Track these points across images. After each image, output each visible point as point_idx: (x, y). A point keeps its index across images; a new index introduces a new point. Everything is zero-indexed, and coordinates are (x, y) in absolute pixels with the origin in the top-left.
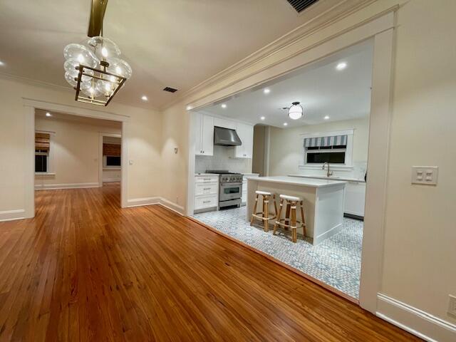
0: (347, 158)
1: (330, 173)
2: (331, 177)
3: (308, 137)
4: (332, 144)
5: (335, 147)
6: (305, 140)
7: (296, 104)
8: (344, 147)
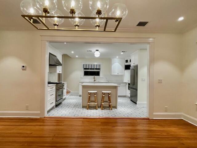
0: (101, 74)
1: (95, 80)
2: (95, 81)
3: (85, 63)
4: (95, 68)
5: (96, 69)
6: (84, 65)
7: (97, 50)
8: (99, 69)
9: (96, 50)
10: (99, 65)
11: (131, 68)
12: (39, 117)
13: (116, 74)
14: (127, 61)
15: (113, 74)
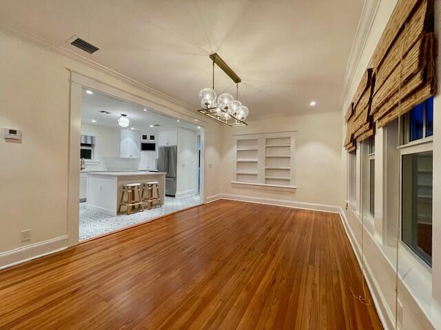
0: (92, 155)
8: (89, 145)
9: (123, 115)
10: (92, 138)
11: (157, 148)
12: (67, 247)
13: (128, 157)
14: (145, 137)
15: (122, 156)
